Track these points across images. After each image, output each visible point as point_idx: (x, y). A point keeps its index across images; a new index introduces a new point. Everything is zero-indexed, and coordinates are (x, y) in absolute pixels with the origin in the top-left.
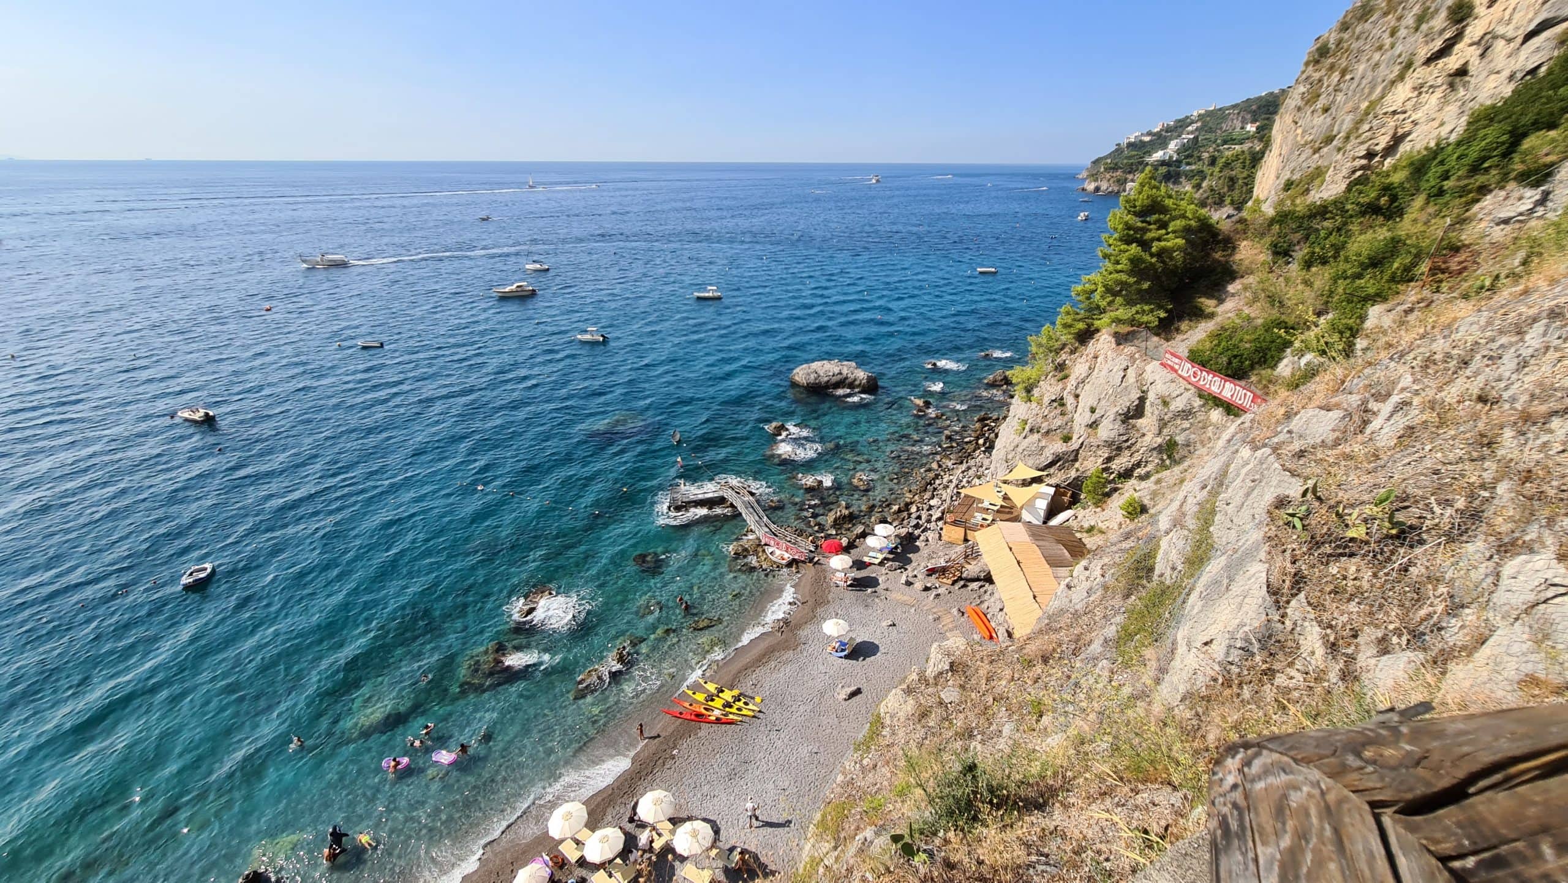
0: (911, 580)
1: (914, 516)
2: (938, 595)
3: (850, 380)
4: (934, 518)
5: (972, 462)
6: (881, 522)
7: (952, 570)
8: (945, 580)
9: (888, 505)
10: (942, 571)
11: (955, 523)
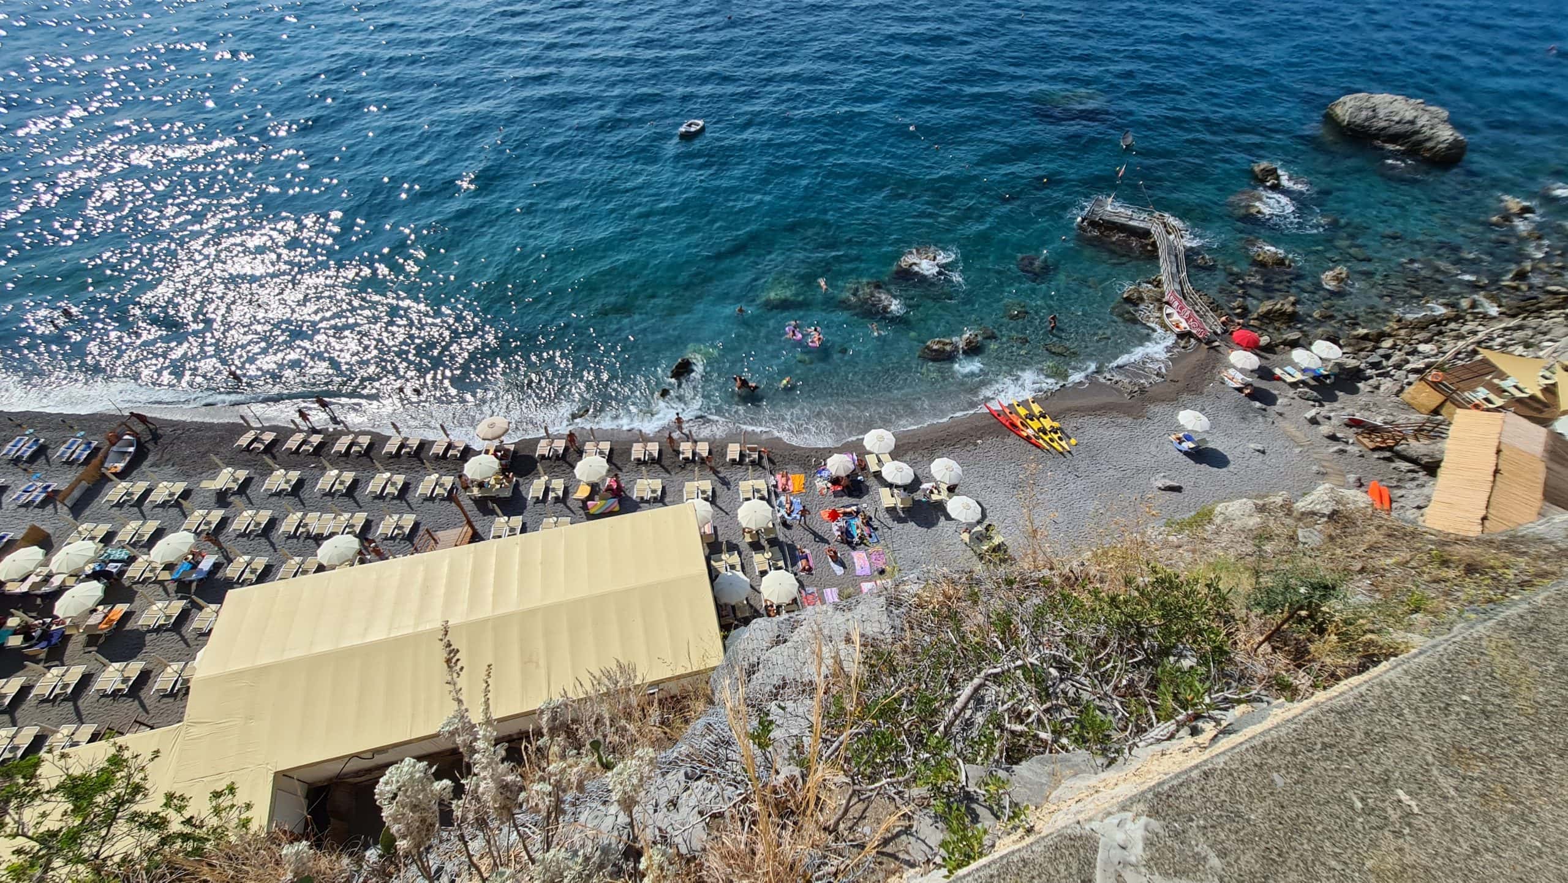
0: (1319, 418)
1: (1381, 352)
2: (1343, 451)
3: (1420, 137)
4: (1409, 366)
5: (1532, 322)
6: (1328, 339)
7: (1385, 436)
8: (1366, 441)
9: (1355, 325)
10: (1372, 430)
11: (1435, 386)
